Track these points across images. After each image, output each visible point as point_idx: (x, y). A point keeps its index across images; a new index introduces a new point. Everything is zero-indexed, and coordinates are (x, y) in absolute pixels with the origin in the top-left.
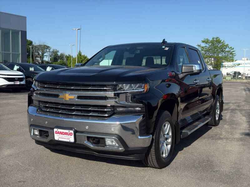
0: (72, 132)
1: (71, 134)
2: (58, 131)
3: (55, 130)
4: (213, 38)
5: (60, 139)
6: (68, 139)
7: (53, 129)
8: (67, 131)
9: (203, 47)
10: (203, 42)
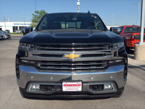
0: (80, 83)
1: (80, 85)
2: (66, 84)
3: (64, 83)
4: (41, 11)
5: (68, 90)
6: (76, 89)
7: (62, 83)
8: (76, 83)
9: (35, 16)
10: (36, 12)
